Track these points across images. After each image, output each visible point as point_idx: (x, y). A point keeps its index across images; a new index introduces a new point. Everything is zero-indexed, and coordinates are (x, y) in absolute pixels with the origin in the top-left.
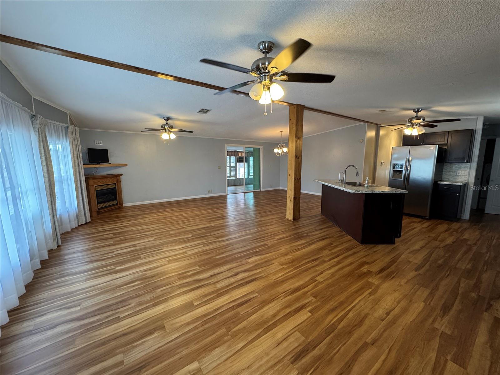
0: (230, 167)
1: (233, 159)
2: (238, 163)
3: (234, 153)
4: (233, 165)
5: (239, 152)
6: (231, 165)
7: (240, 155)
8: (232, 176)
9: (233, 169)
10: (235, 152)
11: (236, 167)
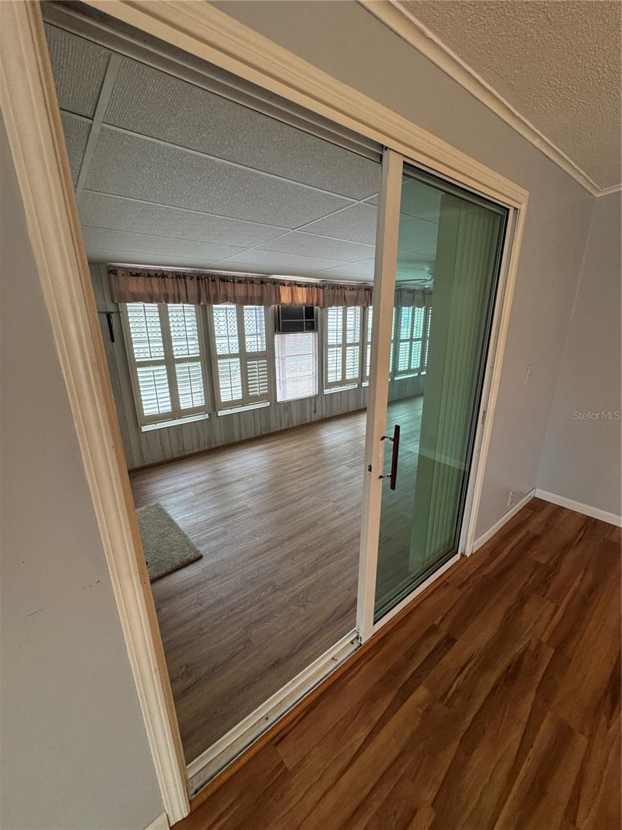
0: (245, 357)
1: (255, 317)
2: (277, 337)
3: (256, 290)
4: (255, 344)
5: (283, 283)
6: (248, 350)
7: (285, 298)
8: (256, 399)
9: (257, 367)
10: (262, 282)
11: (269, 355)
